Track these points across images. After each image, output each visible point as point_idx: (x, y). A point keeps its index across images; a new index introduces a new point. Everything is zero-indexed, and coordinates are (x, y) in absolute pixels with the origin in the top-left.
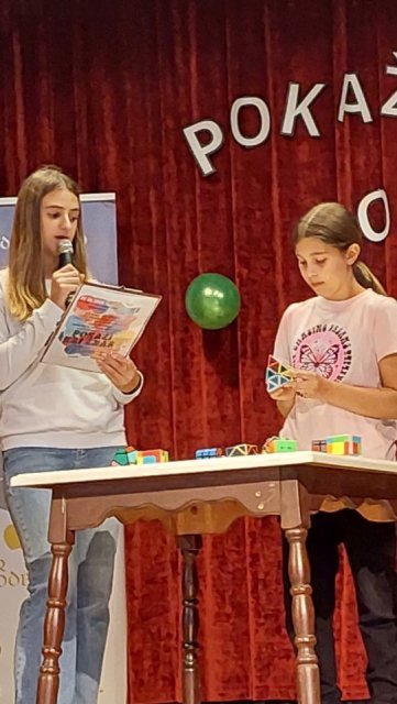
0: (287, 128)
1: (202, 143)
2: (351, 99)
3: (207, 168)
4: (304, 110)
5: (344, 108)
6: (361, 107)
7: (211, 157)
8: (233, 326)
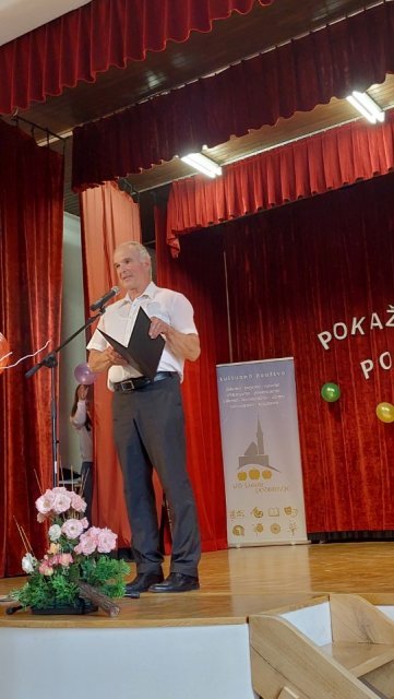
0: (353, 332)
1: (324, 339)
2: (375, 321)
3: (327, 347)
4: (359, 326)
5: (373, 324)
6: (379, 324)
7: (328, 344)
8: (338, 401)
